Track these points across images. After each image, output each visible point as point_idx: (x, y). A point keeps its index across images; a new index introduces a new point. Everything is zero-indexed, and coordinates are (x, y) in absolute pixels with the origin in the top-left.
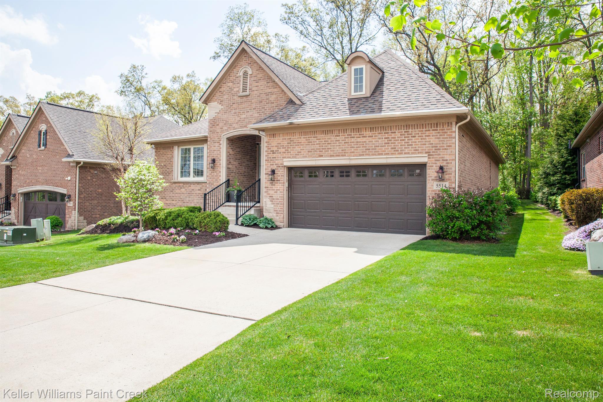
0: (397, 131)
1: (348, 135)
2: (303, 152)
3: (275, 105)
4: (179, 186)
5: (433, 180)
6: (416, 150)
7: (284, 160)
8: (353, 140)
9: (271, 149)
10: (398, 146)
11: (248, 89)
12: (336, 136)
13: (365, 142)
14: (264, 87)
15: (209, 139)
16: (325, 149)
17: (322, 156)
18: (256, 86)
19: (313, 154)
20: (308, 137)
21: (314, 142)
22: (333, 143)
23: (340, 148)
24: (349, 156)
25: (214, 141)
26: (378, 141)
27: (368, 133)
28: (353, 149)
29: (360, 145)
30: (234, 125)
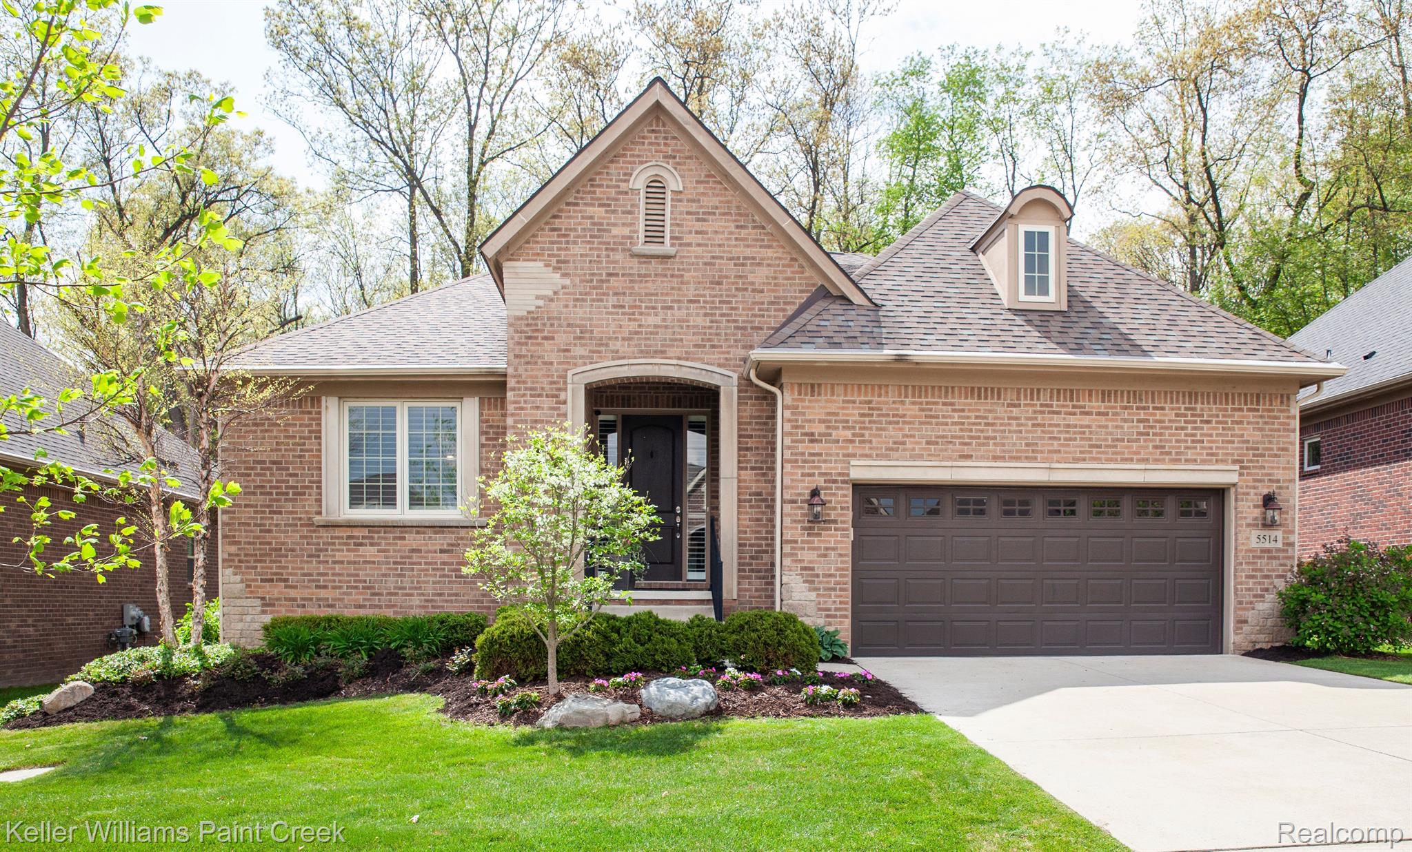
0: (1167, 406)
1: (1042, 405)
2: (911, 443)
3: (767, 297)
4: (349, 537)
5: (1248, 525)
6: (1212, 455)
7: (853, 463)
8: (1056, 419)
9: (803, 427)
10: (1170, 441)
11: (667, 235)
12: (1009, 405)
13: (1089, 426)
14: (729, 239)
15: (511, 383)
16: (979, 438)
17: (969, 457)
18: (697, 232)
19: (941, 450)
20: (927, 403)
21: (944, 417)
22: (1002, 425)
23: (1021, 438)
24: (1044, 460)
25: (531, 389)
26: (1122, 427)
27: (1095, 404)
28: (1055, 443)
29: (1075, 433)
30: (617, 345)
